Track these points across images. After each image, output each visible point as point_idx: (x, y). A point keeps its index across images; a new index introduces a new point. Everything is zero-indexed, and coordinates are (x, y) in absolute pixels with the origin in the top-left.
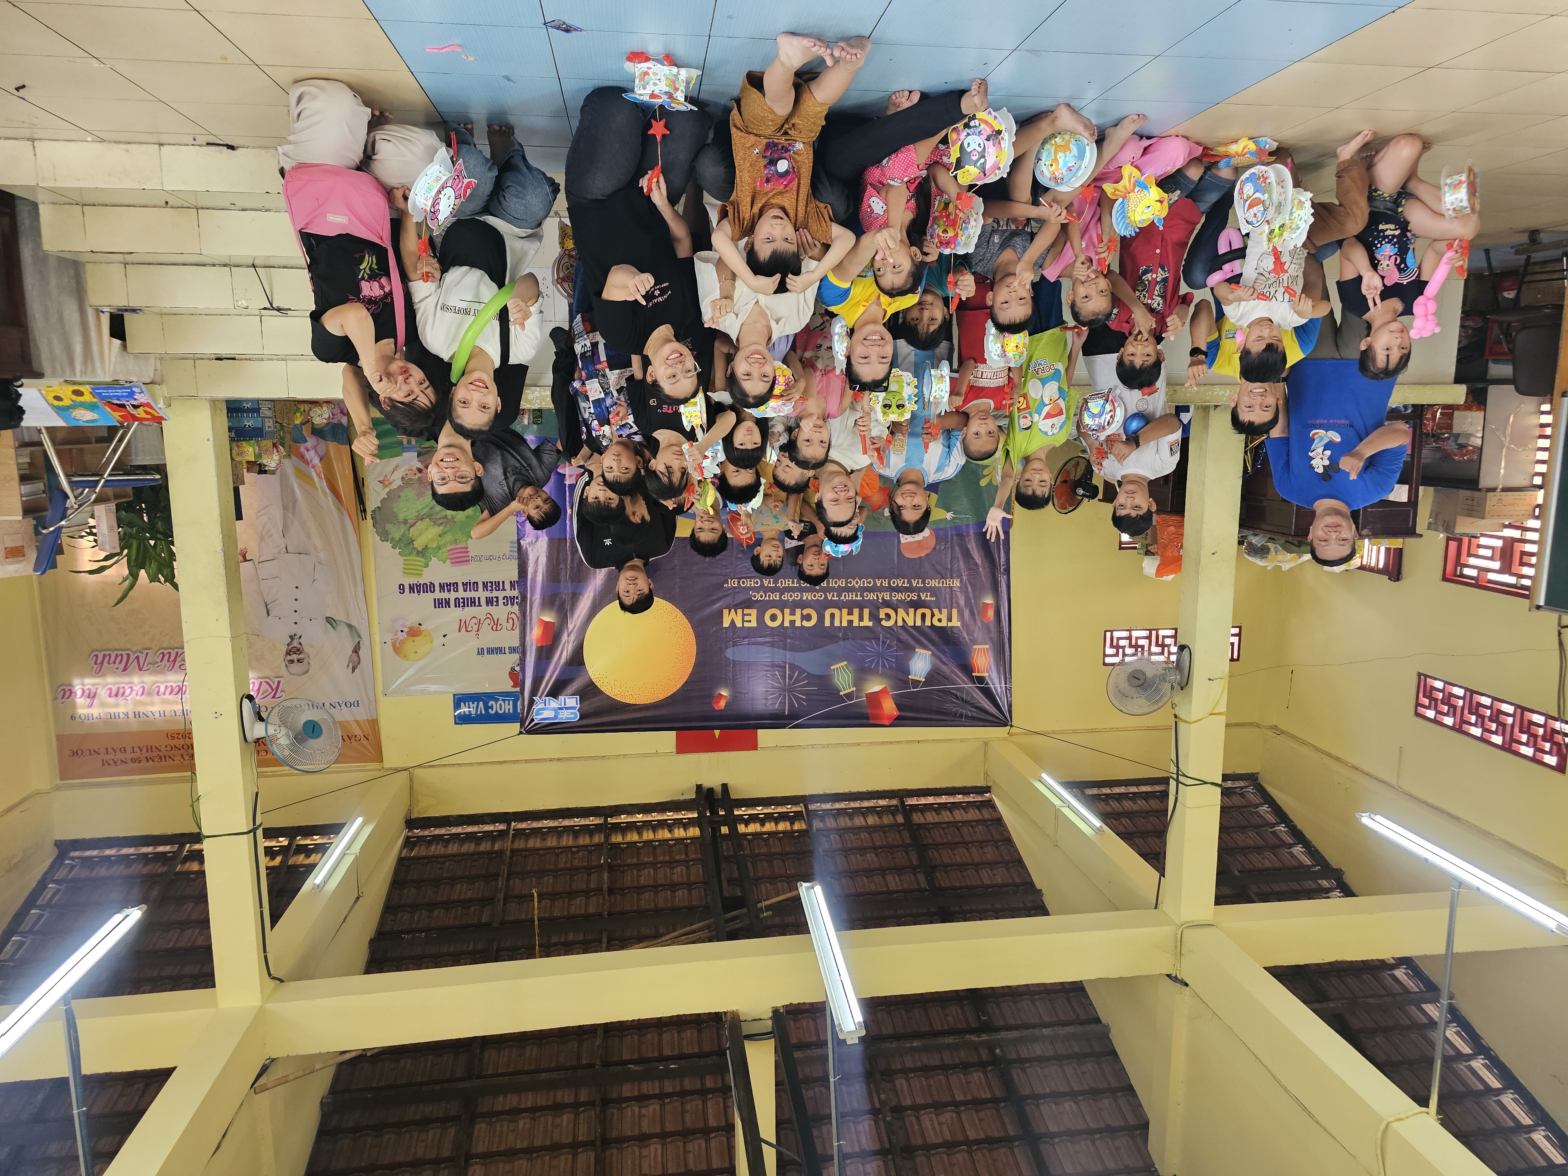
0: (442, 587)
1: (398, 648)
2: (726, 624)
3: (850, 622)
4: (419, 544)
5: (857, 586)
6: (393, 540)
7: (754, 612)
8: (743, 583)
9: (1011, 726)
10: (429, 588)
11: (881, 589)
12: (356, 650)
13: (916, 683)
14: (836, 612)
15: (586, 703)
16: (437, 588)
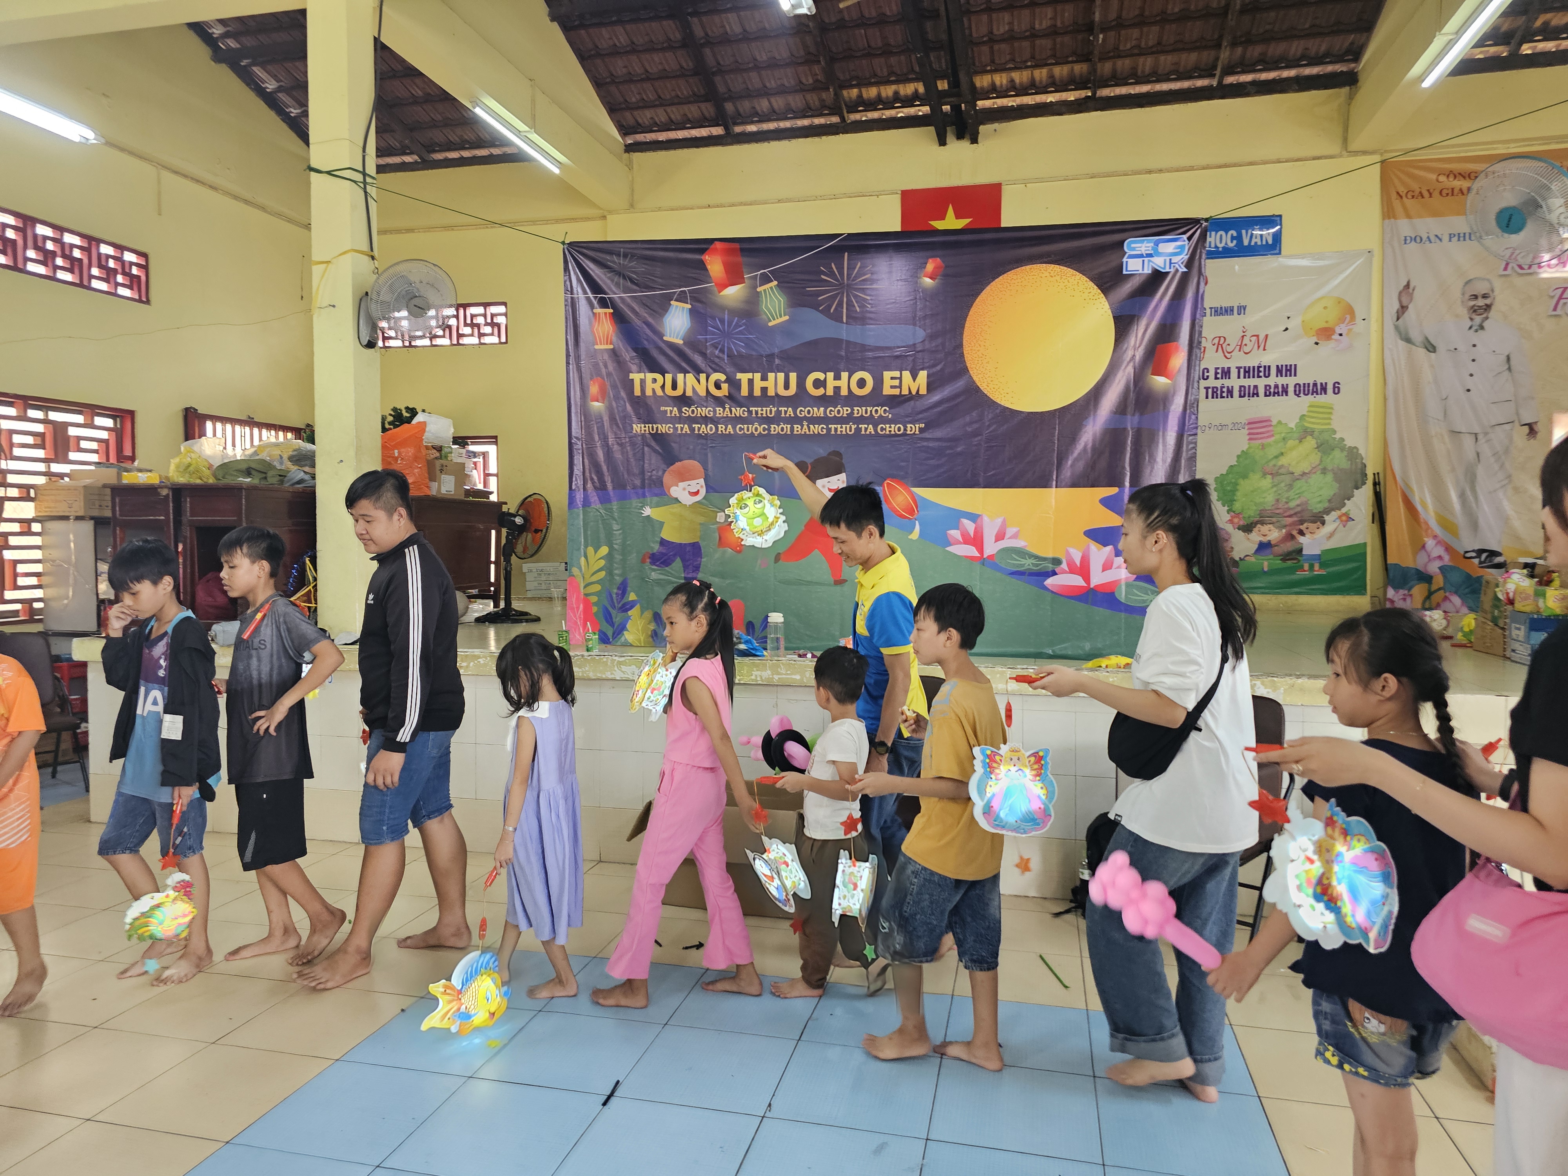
0: (1285, 391)
1: (1348, 314)
2: (923, 375)
3: (764, 378)
4: (1310, 443)
5: (756, 425)
6: (1342, 449)
7: (887, 391)
8: (899, 429)
9: (563, 243)
10: (1302, 390)
11: (727, 420)
12: (1403, 308)
13: (682, 298)
14: (782, 392)
15: (1114, 264)
16: (1291, 390)
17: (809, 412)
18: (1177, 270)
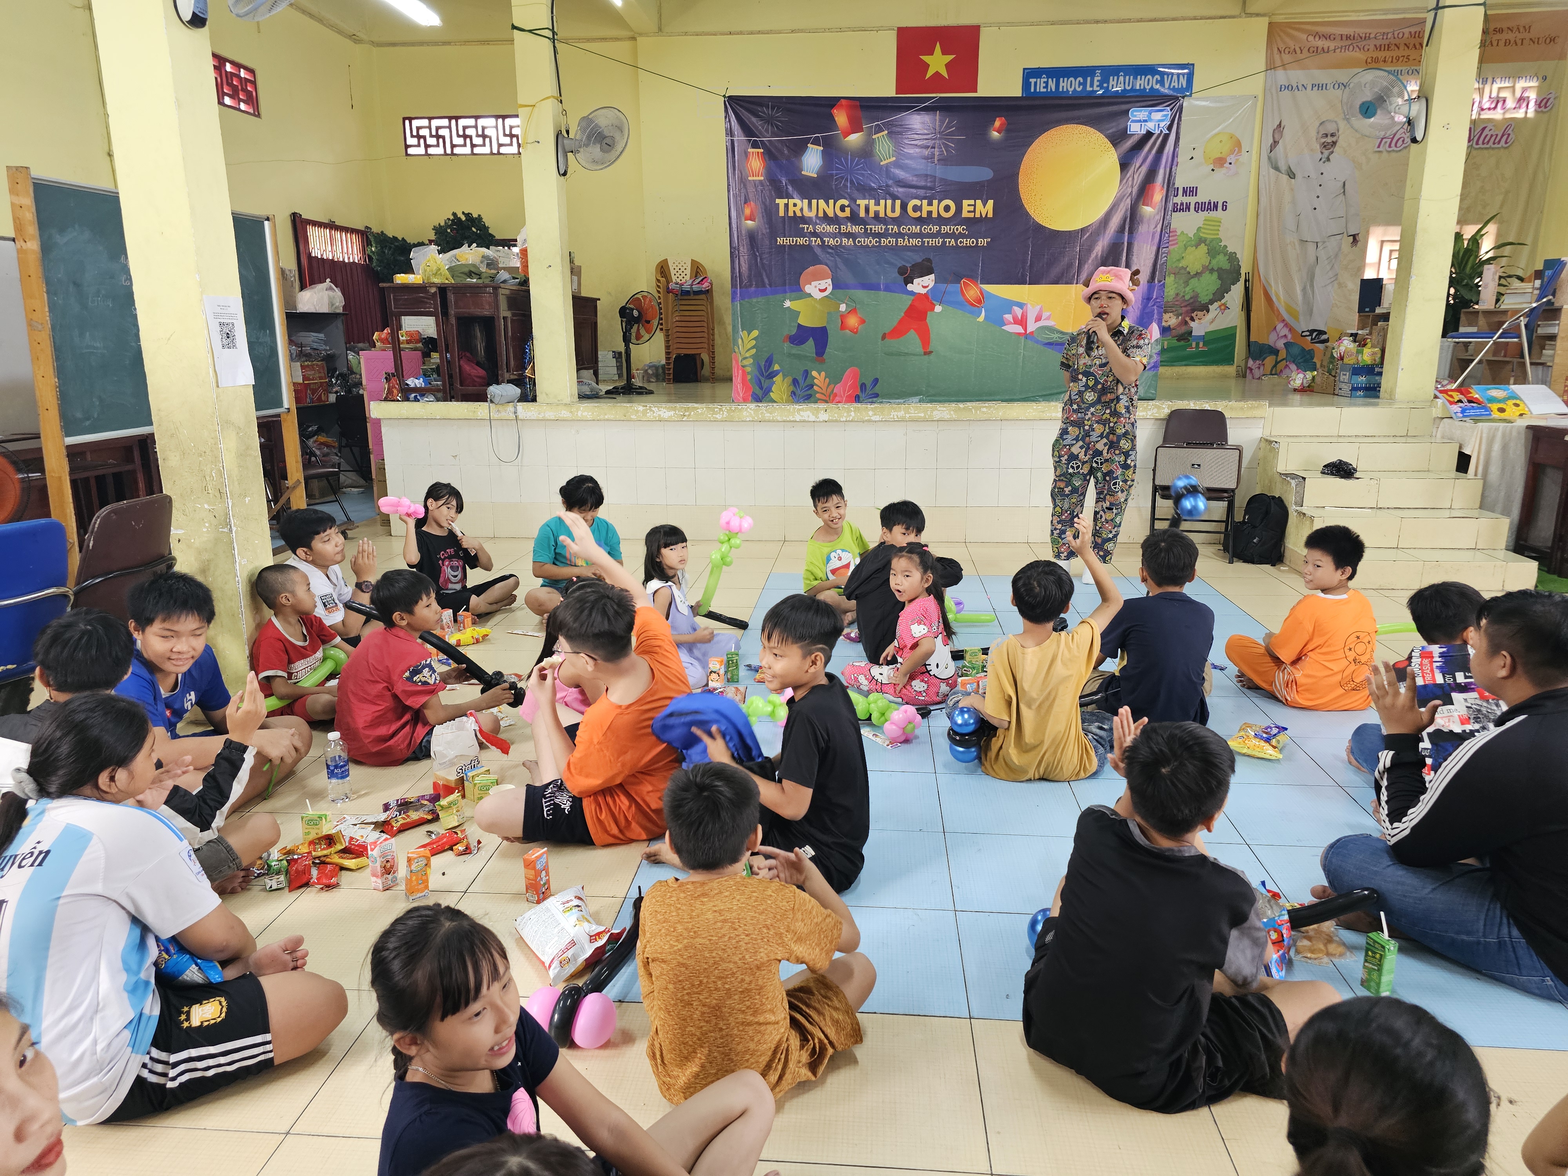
0: (1188, 208)
1: (1237, 145)
2: (991, 202)
3: (877, 204)
4: (1203, 248)
5: (871, 238)
6: (1225, 254)
7: (965, 214)
8: (973, 242)
9: (724, 96)
10: (1201, 207)
11: (849, 235)
12: (1275, 143)
13: (816, 142)
14: (890, 214)
15: (1122, 126)
16: (1192, 207)
17: (909, 229)
18: (1161, 131)
